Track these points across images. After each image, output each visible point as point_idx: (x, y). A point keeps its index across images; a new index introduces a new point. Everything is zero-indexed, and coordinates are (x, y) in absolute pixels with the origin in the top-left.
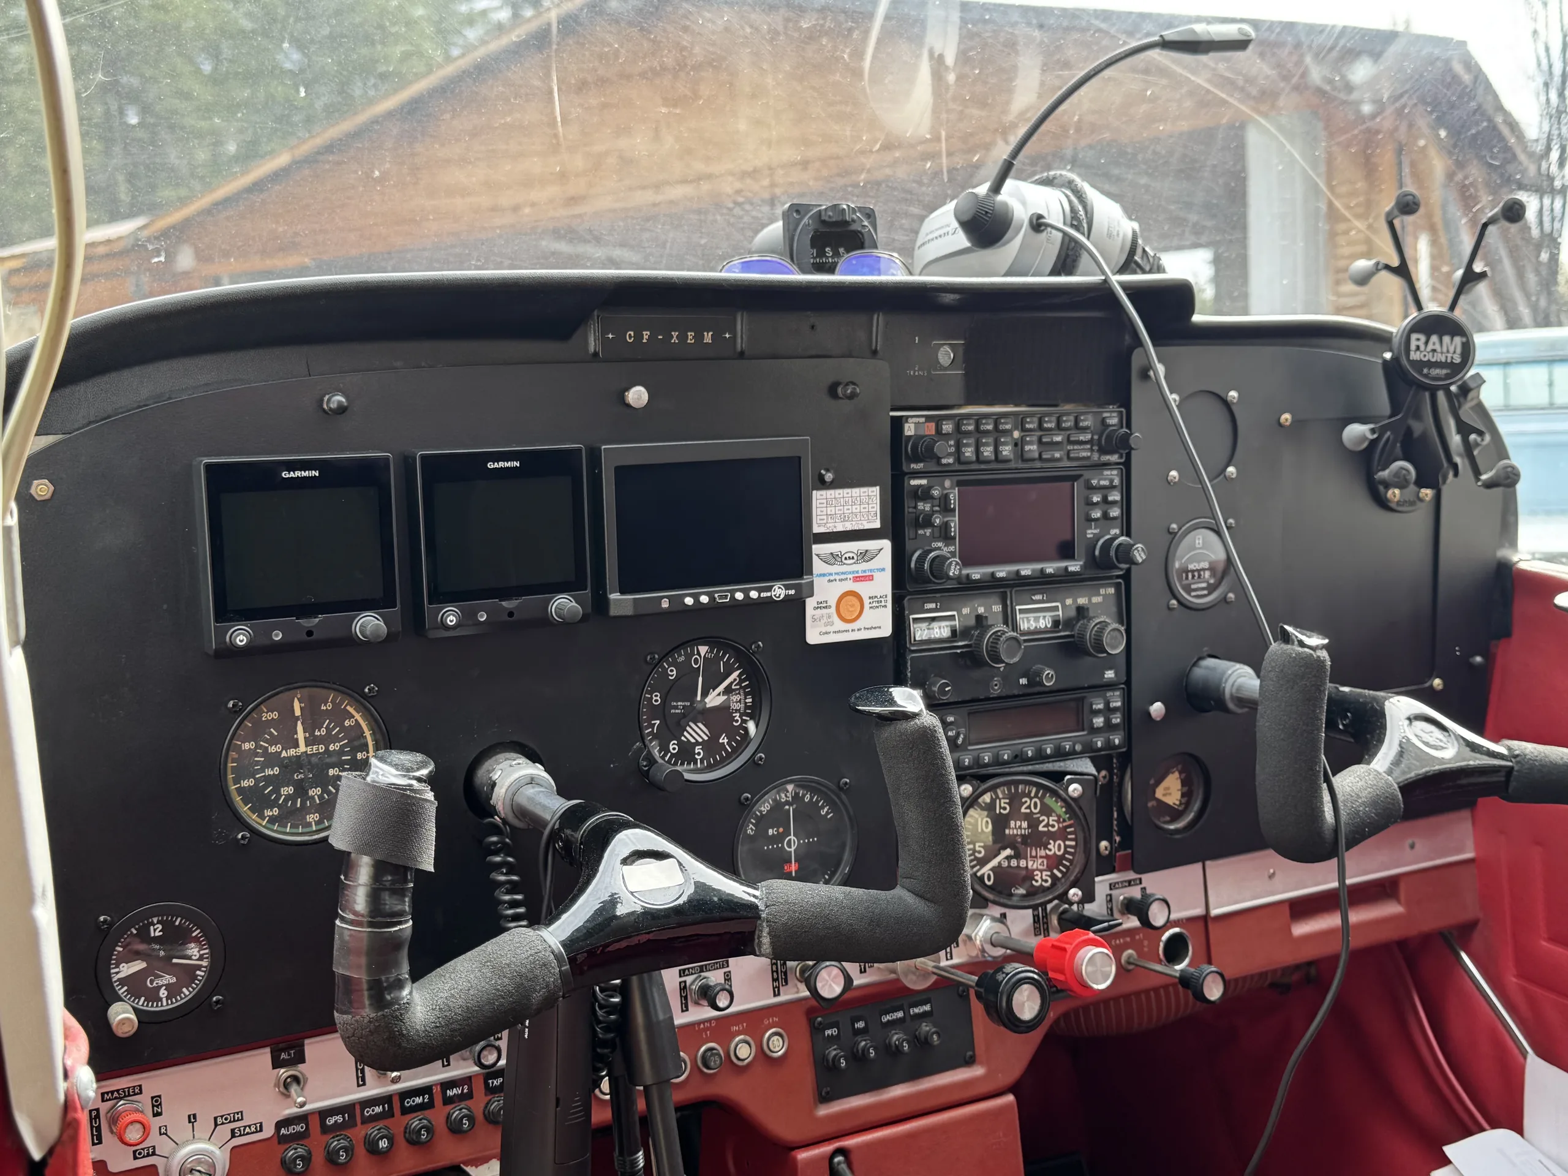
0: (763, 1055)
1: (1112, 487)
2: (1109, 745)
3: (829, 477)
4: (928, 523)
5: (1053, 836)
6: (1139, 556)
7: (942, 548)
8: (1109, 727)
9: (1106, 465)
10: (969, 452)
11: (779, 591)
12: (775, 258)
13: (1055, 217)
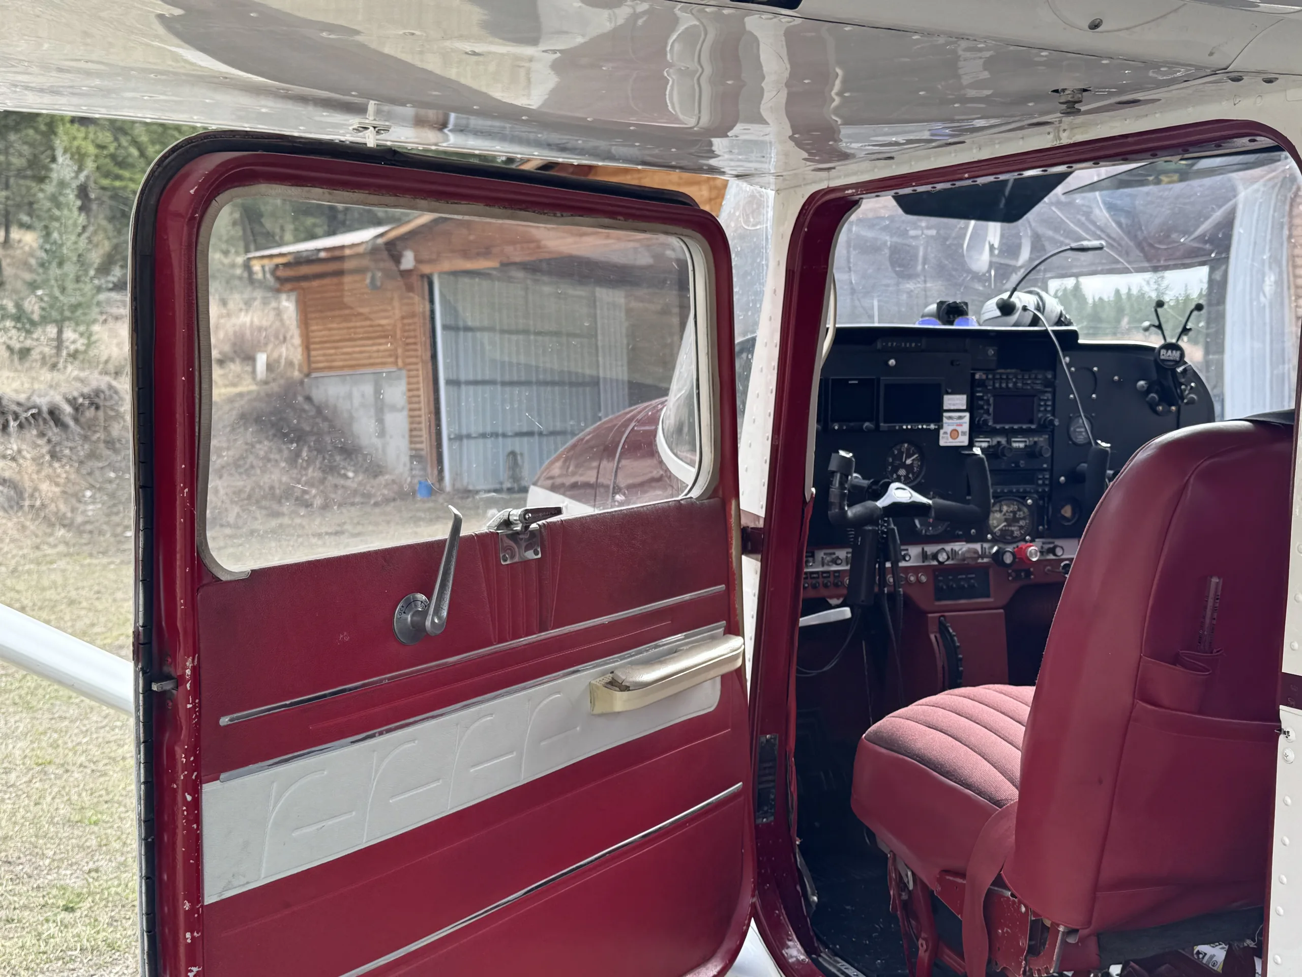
0: (918, 580)
1: (1048, 400)
2: (1044, 491)
3: (950, 391)
4: (981, 407)
5: (1021, 519)
6: (1057, 423)
7: (985, 416)
8: (1044, 484)
9: (1046, 392)
10: (997, 385)
11: (932, 426)
12: (934, 319)
13: (1032, 307)
